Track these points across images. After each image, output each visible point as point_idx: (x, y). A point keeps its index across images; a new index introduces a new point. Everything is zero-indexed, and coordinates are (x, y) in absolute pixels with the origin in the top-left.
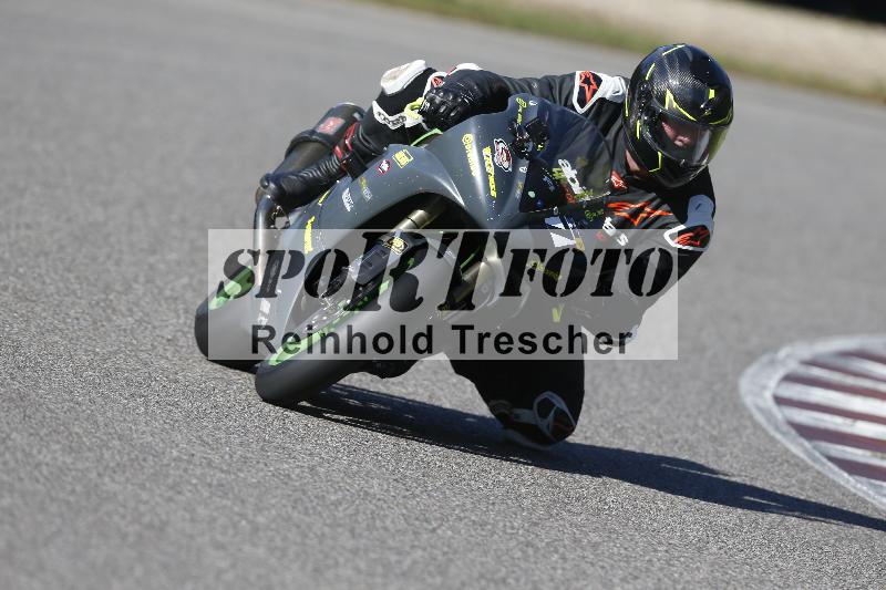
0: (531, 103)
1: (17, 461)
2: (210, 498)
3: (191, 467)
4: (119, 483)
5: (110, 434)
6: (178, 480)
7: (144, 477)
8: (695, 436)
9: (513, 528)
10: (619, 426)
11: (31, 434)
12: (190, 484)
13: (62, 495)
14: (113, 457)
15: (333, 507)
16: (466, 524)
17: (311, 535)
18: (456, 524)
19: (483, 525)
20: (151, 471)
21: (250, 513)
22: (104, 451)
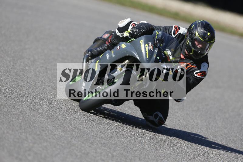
0: (160, 33)
1: (49, 133)
2: (101, 147)
3: (97, 138)
4: (76, 141)
5: (75, 128)
6: (93, 141)
7: (84, 140)
8: (236, 138)
9: (184, 160)
10: (215, 134)
11: (53, 126)
12: (96, 143)
13: (60, 143)
14: (75, 134)
15: (135, 151)
16: (171, 159)
17: (128, 159)
18: (168, 158)
19: (175, 159)
20: (86, 138)
21: (112, 152)
22: (73, 132)
